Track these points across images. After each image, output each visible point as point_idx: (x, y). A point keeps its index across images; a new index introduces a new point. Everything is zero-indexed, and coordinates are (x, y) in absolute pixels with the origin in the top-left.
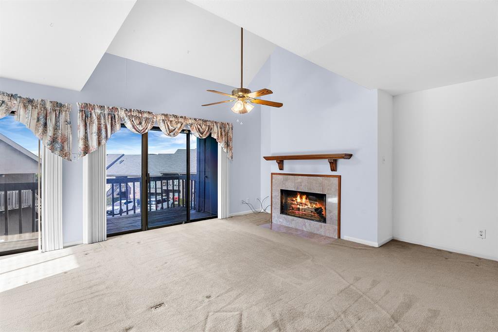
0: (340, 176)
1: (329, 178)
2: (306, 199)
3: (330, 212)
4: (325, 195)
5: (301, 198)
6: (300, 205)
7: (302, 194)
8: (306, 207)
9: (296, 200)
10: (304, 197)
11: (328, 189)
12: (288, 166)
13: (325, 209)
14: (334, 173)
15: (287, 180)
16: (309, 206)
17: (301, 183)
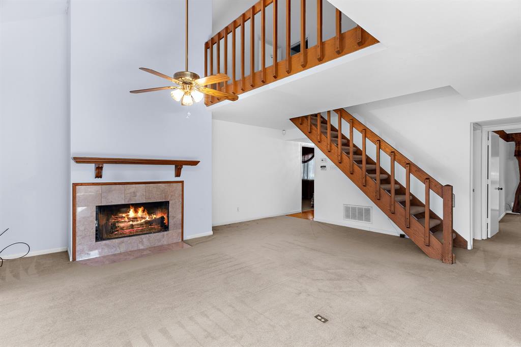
0: (183, 181)
1: (172, 184)
2: (143, 211)
3: (174, 217)
4: (169, 201)
5: (136, 211)
6: (132, 221)
7: (136, 206)
8: (143, 221)
9: (128, 215)
10: (140, 210)
11: (172, 195)
12: (110, 173)
13: (168, 217)
14: (178, 179)
15: (110, 191)
16: (147, 219)
17: (134, 192)
